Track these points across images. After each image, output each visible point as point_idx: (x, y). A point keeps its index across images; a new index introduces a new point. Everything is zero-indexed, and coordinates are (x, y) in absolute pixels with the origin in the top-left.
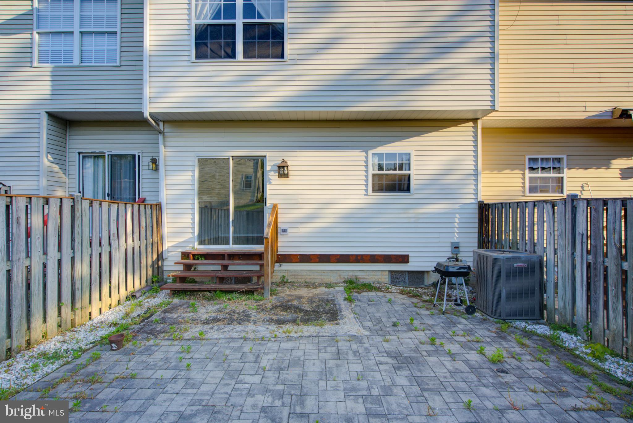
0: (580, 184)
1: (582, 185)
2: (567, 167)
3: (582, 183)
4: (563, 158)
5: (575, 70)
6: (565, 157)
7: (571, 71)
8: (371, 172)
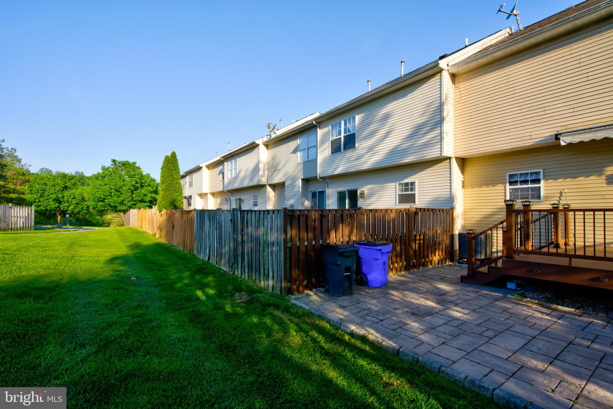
0: (559, 191)
1: (561, 191)
2: (544, 178)
3: (560, 190)
4: (540, 172)
5: (522, 111)
6: (541, 171)
7: (519, 111)
8: (398, 193)
